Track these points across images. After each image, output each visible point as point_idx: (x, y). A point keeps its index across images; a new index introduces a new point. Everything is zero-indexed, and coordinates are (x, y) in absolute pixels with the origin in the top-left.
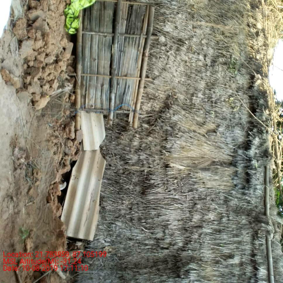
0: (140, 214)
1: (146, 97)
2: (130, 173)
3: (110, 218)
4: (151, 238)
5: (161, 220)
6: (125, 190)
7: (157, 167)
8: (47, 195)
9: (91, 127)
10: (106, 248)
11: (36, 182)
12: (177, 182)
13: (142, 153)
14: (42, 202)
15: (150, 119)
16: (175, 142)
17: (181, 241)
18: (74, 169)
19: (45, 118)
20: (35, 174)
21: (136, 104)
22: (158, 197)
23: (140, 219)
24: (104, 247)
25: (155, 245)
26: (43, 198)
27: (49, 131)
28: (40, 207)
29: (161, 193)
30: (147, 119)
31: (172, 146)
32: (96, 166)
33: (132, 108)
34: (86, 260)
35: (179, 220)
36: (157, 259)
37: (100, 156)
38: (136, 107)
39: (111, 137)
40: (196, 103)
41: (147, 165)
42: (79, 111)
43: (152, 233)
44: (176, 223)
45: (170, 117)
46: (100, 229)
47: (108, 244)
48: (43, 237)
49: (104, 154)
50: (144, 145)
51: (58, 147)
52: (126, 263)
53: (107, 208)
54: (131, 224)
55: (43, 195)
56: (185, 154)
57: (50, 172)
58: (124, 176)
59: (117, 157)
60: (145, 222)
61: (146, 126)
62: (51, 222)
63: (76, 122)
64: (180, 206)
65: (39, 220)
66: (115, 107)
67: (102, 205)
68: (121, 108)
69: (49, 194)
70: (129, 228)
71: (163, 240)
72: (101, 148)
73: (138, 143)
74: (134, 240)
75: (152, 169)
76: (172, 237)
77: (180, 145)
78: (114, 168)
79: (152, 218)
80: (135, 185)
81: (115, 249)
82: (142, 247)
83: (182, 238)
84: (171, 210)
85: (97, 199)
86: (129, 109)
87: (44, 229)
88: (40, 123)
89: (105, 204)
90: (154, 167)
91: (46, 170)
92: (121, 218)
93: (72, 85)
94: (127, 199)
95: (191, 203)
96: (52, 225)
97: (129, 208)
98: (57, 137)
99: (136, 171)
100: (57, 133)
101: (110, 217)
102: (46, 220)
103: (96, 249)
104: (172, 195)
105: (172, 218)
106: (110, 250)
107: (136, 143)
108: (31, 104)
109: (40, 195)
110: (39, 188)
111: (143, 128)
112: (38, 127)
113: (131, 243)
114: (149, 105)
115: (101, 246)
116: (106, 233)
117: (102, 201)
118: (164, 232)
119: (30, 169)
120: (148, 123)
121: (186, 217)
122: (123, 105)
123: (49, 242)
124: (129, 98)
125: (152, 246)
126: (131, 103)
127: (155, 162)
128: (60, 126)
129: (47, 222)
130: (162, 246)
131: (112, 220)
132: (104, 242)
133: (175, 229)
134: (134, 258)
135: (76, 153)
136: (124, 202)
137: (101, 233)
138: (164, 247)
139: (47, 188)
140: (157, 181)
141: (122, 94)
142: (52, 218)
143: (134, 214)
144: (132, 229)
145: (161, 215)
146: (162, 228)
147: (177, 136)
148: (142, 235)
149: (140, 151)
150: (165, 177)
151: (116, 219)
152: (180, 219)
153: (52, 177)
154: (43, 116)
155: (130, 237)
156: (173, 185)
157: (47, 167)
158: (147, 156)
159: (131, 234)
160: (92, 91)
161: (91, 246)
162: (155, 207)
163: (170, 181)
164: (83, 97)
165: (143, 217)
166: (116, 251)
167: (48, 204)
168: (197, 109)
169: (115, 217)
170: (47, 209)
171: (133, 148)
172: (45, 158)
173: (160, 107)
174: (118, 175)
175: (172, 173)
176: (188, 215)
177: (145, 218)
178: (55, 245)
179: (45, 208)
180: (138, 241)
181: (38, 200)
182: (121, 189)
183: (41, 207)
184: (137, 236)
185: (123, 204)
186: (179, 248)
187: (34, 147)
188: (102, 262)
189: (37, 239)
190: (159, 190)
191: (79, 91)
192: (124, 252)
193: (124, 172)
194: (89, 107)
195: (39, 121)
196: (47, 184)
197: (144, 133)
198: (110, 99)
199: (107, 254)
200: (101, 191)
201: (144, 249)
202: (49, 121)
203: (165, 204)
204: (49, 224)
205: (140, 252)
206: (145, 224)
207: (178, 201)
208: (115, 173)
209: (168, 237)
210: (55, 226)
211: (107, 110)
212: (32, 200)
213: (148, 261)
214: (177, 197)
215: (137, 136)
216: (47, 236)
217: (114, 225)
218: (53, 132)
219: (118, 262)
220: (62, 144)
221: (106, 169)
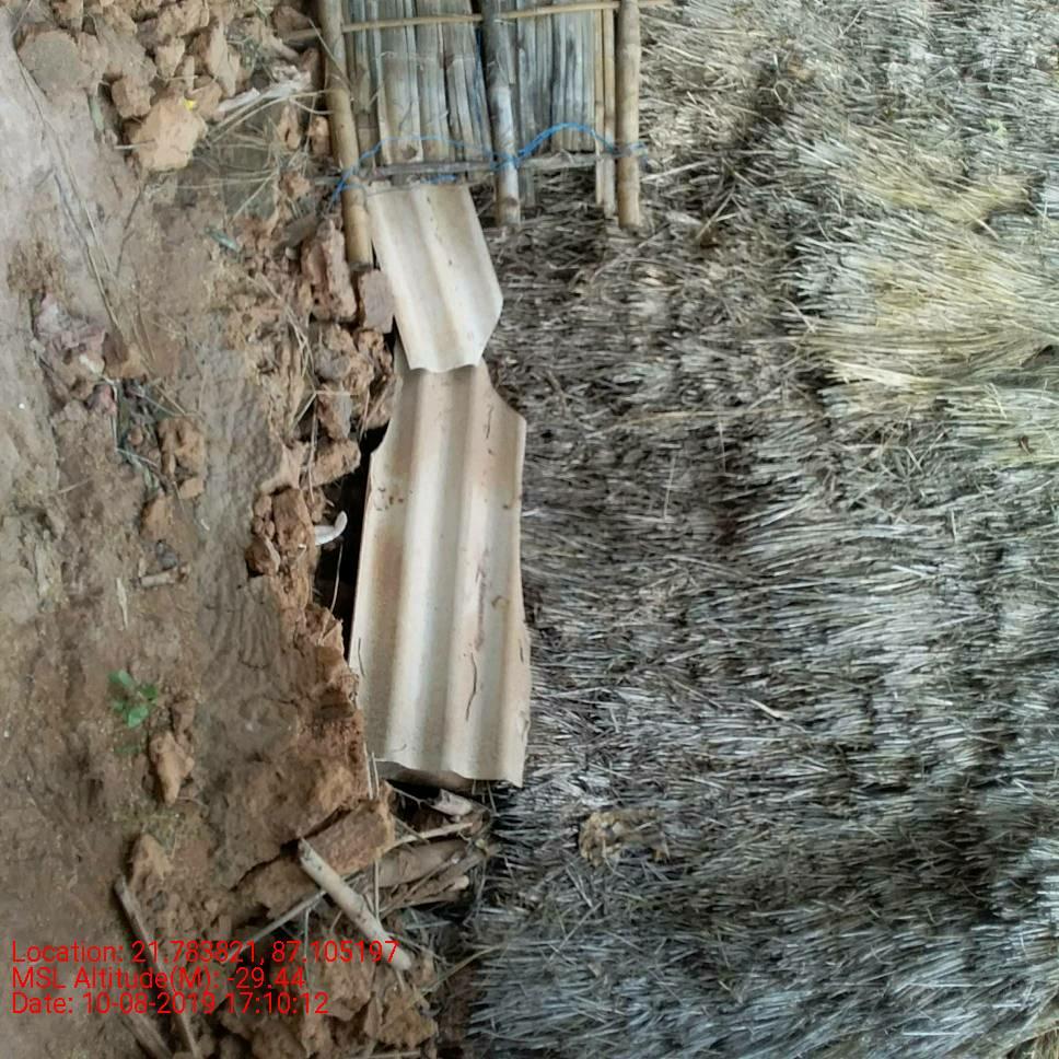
0: (733, 641)
1: (660, 88)
2: (648, 453)
3: (584, 674)
4: (806, 749)
5: (843, 652)
6: (639, 538)
7: (769, 397)
8: (247, 541)
9: (430, 268)
10: (594, 818)
11: (180, 483)
12: (889, 454)
13: (687, 345)
14: (226, 576)
15: (698, 186)
16: (840, 263)
17: (965, 744)
18: (379, 458)
19: (196, 214)
20: (170, 440)
21: (618, 117)
22: (804, 544)
23: (734, 665)
24: (586, 818)
25: (832, 779)
26: (228, 557)
27: (225, 270)
28: (218, 597)
29: (814, 523)
30: (683, 189)
31: (829, 281)
32: (480, 445)
33: (603, 141)
34: (505, 885)
35: (935, 641)
36: (861, 853)
37: (495, 399)
38: (618, 133)
39: (532, 304)
40: (906, 91)
41: (720, 396)
42: (356, 180)
43: (809, 724)
44: (919, 657)
45: (795, 154)
46: (548, 731)
47: (602, 801)
48: (243, 729)
49: (513, 390)
50: (689, 308)
51: (277, 347)
52: (704, 886)
53: (567, 630)
54: (693, 692)
55: (226, 545)
56: (903, 318)
57: (249, 443)
58: (622, 473)
59: (575, 389)
60: (762, 676)
61: (685, 219)
62: (278, 656)
63: (346, 229)
64: (921, 571)
65: (217, 658)
66: (520, 145)
67: (540, 622)
68: (548, 149)
69: (256, 538)
70: (688, 710)
71: (872, 748)
72: (492, 360)
73: (662, 304)
74: (723, 767)
75: (753, 410)
76: (915, 729)
77: (867, 276)
78: (569, 446)
79: (793, 650)
80: (684, 505)
81: (641, 823)
82: (772, 800)
83: (966, 726)
84: (879, 594)
85: (508, 591)
86: (588, 147)
87: (246, 692)
88: (175, 233)
89: (552, 614)
90: (758, 397)
91: (229, 430)
92: (641, 672)
93: (308, 75)
94: (654, 579)
95: (978, 550)
96: (286, 670)
97: (672, 621)
98: (262, 297)
99: (673, 441)
100: (263, 282)
101: (588, 671)
102: (254, 651)
103: (547, 825)
104: (874, 521)
105: (892, 635)
106: (618, 829)
107: (650, 306)
108: (115, 139)
109: (210, 544)
110: (201, 509)
111: (673, 232)
112: (166, 248)
113: (714, 785)
114: (683, 121)
115: (567, 812)
116: (579, 750)
117: (536, 605)
118: (866, 708)
119: (144, 419)
120: (695, 205)
121: (966, 625)
122: (558, 128)
123: (280, 748)
124: (582, 94)
125: (820, 786)
126: (595, 116)
127: (756, 377)
128: (278, 254)
129: (259, 658)
130: (870, 778)
131: (600, 682)
132: (577, 791)
133: (920, 687)
134: (743, 859)
135: (376, 388)
136: (642, 592)
137: (560, 751)
138: (883, 781)
139: (242, 511)
140: (787, 465)
141: (545, 85)
142: (282, 637)
143: (700, 644)
144: (705, 714)
145: (836, 628)
146: (856, 691)
147: (845, 232)
148: (761, 740)
149: (676, 334)
150: (819, 442)
151: (620, 677)
152: (936, 635)
153: (260, 460)
154: (186, 203)
155: (702, 755)
156: (872, 475)
157: (231, 420)
158: (717, 354)
159: (704, 742)
160: (404, 90)
161: (518, 811)
162: (801, 596)
163: (849, 457)
164: (364, 120)
165: (747, 653)
166: (645, 833)
167: (257, 582)
168: (914, 116)
169: (613, 670)
170: (251, 606)
171: (641, 333)
172: (219, 383)
173: (738, 124)
174: (595, 476)
175: (855, 409)
176: (973, 610)
177: (762, 656)
178: (307, 757)
179: (245, 600)
180: (743, 772)
181: (203, 567)
182: (620, 539)
183: (225, 599)
184: (737, 746)
185: (638, 602)
186: (960, 780)
187: (158, 329)
188: (590, 894)
189: (215, 739)
190: (804, 505)
191: (343, 98)
192: (684, 833)
193: (620, 457)
194: (400, 158)
195: (167, 224)
196: (241, 493)
197: (681, 252)
198: (493, 113)
199: (606, 850)
200: (522, 560)
201: (782, 807)
202: (219, 226)
203: (848, 572)
204: (267, 666)
205: (765, 826)
206: (763, 682)
207: (906, 549)
208: (576, 468)
209: (892, 729)
210: (298, 671)
211: (485, 160)
212: (169, 561)
213: (814, 868)
214: (899, 529)
215: (652, 271)
216: (262, 720)
217: (612, 706)
218: (244, 274)
219: (664, 889)
220: (297, 330)
221: (532, 457)
